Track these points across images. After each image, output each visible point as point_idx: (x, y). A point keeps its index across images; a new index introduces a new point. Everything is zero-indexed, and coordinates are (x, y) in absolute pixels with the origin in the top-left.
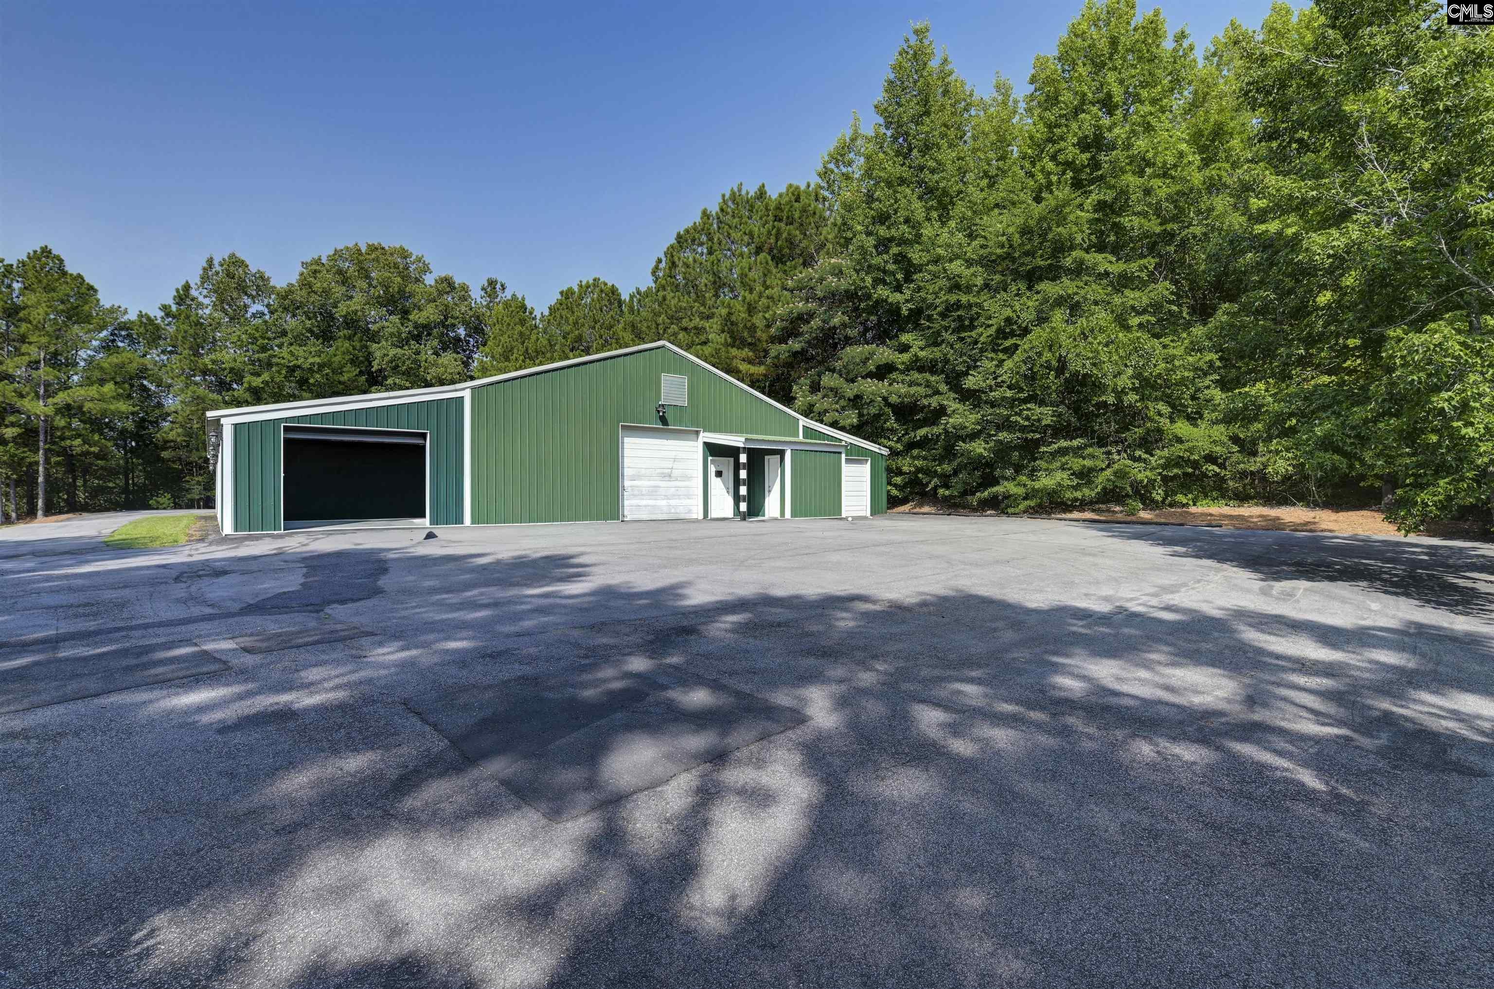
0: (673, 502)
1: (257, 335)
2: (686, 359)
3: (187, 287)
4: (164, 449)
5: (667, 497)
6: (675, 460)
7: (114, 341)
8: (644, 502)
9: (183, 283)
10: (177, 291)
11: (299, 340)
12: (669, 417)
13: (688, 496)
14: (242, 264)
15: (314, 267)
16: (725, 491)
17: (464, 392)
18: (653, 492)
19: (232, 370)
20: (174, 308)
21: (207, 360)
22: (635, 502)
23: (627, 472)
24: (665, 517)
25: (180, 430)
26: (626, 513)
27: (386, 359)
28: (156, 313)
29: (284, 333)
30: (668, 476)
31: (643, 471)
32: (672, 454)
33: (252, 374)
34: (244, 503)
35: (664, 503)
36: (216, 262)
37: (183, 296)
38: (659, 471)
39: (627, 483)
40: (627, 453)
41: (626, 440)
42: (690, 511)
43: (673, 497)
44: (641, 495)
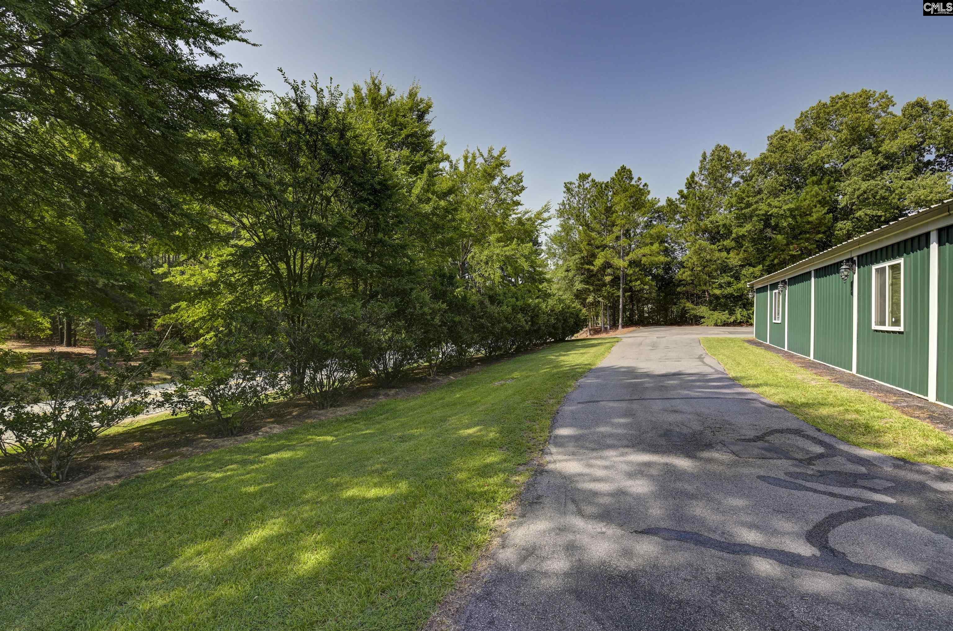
1: (744, 195)
3: (693, 175)
4: (679, 286)
7: (651, 221)
9: (690, 173)
10: (688, 179)
11: (775, 193)
14: (725, 149)
15: (780, 135)
19: (724, 225)
20: (685, 191)
21: (707, 222)
25: (689, 273)
27: (857, 193)
28: (675, 196)
29: (760, 192)
33: (738, 226)
36: (708, 155)
37: (691, 183)
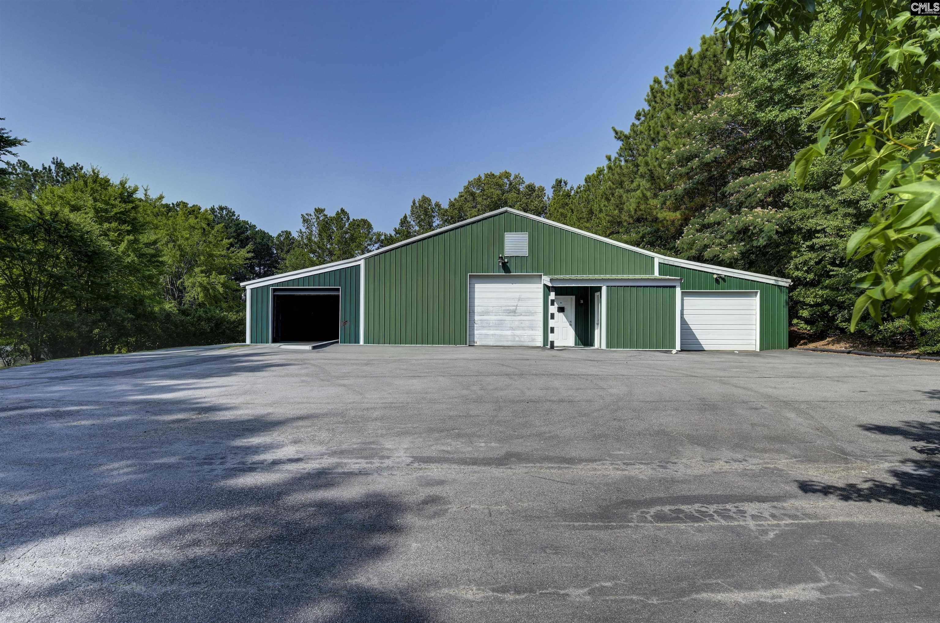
0: (518, 332)
2: (527, 218)
5: (512, 329)
6: (520, 299)
8: (492, 332)
9: (403, 216)
10: (401, 220)
12: (512, 266)
13: (532, 328)
14: (428, 200)
16: (568, 324)
17: (360, 261)
18: (500, 325)
20: (400, 229)
22: (484, 332)
23: (477, 309)
24: (509, 344)
26: (476, 340)
30: (514, 312)
31: (491, 309)
32: (517, 295)
34: (254, 329)
35: (509, 333)
38: (504, 308)
39: (477, 318)
40: (477, 295)
41: (477, 286)
42: (533, 340)
43: (518, 328)
44: (489, 327)
